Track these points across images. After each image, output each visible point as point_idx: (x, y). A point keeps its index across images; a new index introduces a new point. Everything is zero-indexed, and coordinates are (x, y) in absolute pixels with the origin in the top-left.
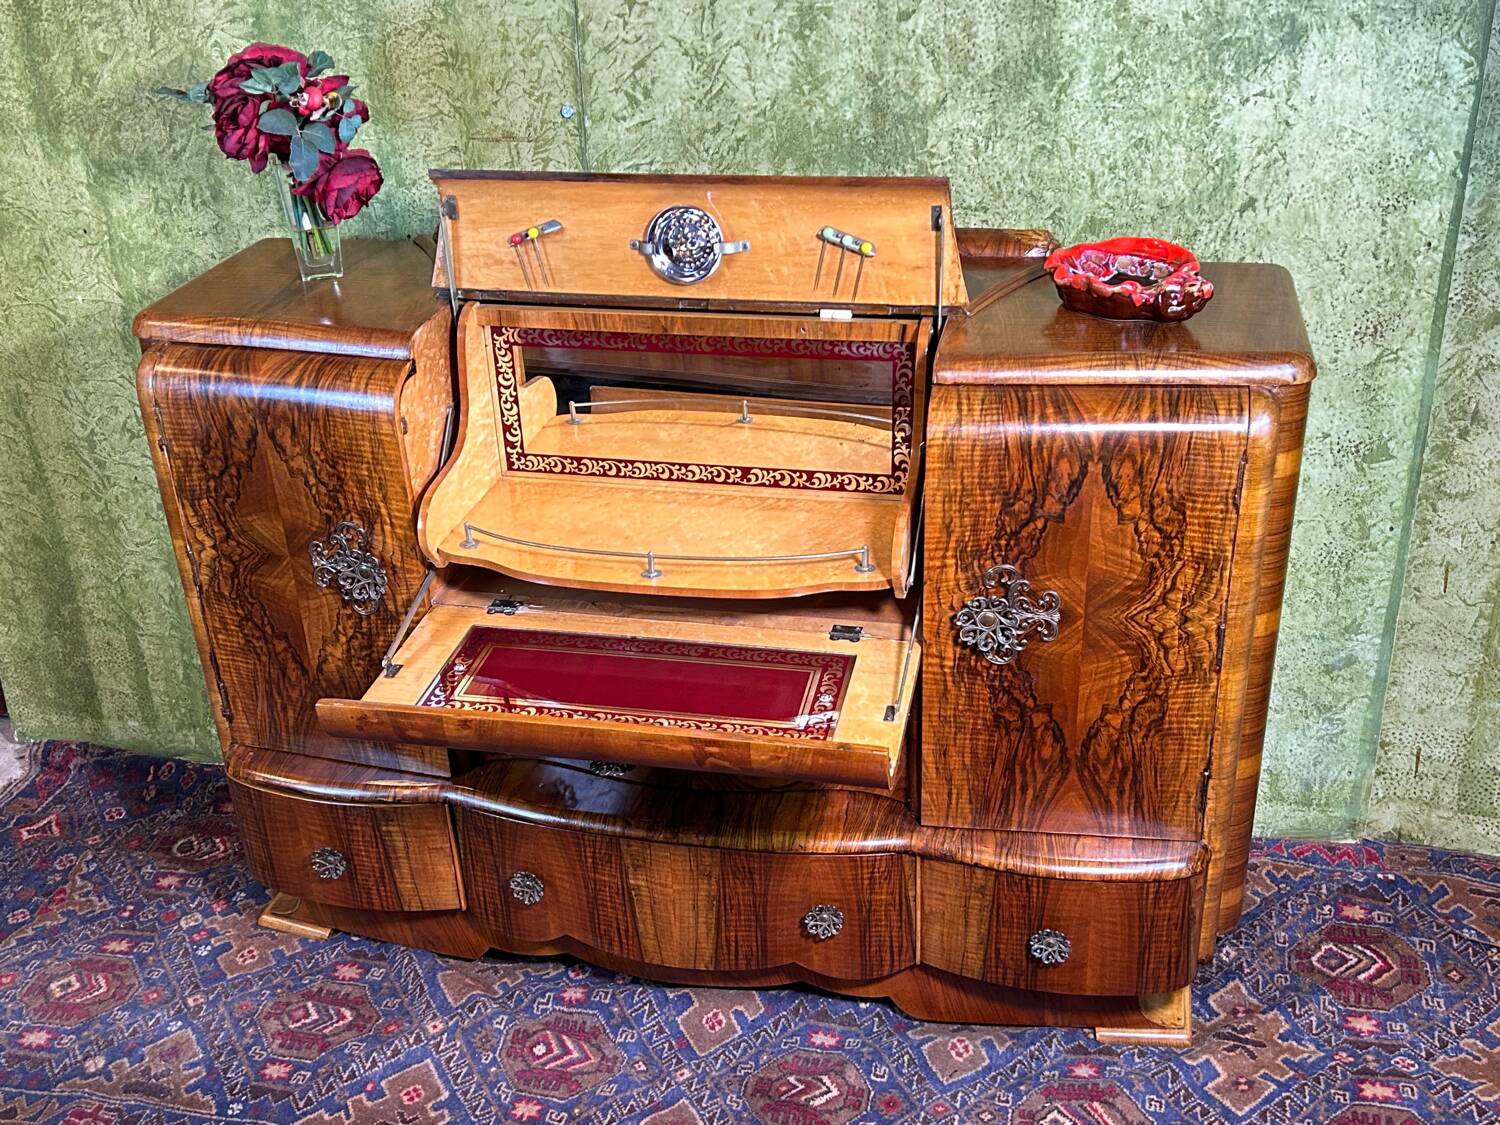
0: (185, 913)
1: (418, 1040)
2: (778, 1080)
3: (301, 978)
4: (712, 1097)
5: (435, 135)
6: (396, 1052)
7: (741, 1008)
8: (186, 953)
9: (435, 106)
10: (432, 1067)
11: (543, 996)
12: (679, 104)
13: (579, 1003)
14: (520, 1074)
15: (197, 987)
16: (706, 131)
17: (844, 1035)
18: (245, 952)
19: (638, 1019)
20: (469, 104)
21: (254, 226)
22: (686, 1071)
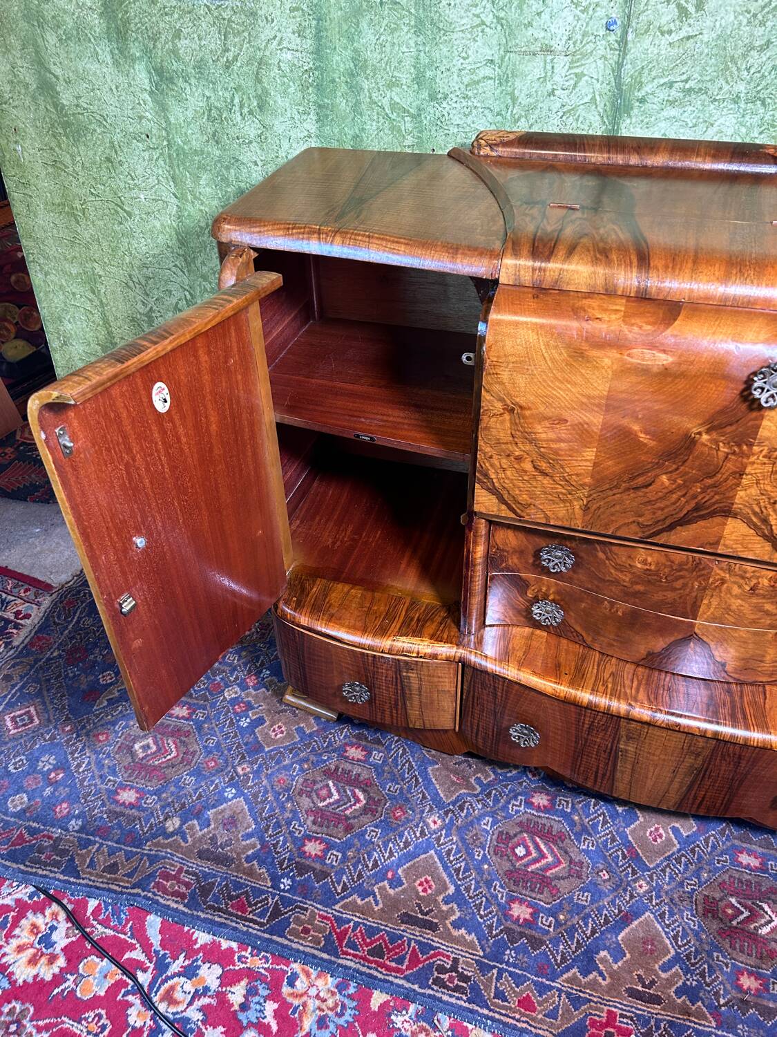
0: (227, 686)
1: (422, 833)
2: (721, 900)
3: (321, 755)
4: (672, 914)
5: (474, 47)
6: (407, 844)
7: (677, 825)
8: (232, 724)
9: (478, 16)
10: (436, 859)
11: (515, 798)
12: (732, 18)
13: (546, 809)
14: (509, 874)
15: (243, 757)
16: (753, 48)
17: (764, 859)
18: (276, 727)
19: (594, 826)
20: (513, 15)
21: (293, 136)
22: (642, 882)
